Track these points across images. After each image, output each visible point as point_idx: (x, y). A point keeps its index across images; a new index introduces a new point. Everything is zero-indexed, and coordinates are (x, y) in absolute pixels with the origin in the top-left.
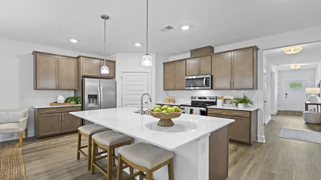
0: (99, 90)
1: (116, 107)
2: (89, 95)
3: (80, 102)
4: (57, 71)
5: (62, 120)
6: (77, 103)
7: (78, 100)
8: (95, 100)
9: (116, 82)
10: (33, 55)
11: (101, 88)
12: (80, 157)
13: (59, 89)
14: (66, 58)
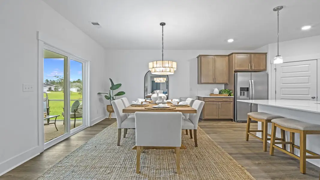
0: (250, 83)
1: (268, 99)
2: (241, 88)
3: (232, 94)
4: (214, 69)
5: (219, 108)
6: (231, 95)
7: (231, 92)
8: (246, 93)
9: (268, 75)
10: (197, 59)
11: (252, 81)
12: (249, 140)
13: (215, 83)
14: (220, 57)
